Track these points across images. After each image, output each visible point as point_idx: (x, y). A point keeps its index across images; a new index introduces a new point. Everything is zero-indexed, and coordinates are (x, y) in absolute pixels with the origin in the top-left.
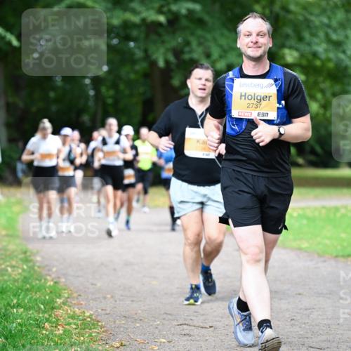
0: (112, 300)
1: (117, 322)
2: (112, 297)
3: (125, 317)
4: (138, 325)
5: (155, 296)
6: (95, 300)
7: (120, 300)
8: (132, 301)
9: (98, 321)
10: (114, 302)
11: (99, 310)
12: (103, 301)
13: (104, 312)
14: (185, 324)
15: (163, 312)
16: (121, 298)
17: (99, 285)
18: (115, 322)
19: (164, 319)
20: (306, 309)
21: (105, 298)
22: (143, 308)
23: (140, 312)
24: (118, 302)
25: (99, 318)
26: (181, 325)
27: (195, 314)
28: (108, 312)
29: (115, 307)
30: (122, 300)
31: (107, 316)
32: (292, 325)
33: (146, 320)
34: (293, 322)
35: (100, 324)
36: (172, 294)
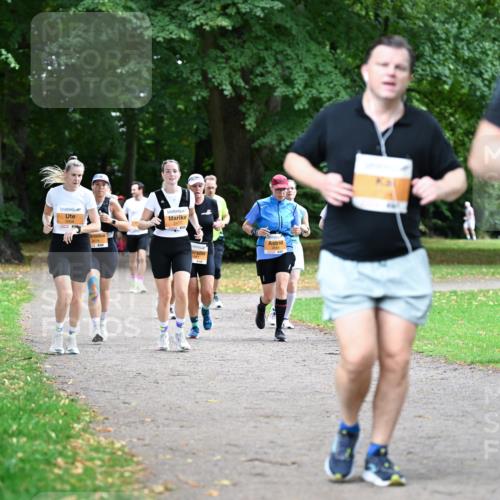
0: (152, 425)
1: (161, 457)
2: (152, 421)
3: (171, 449)
4: (190, 461)
5: (213, 419)
6: (128, 425)
7: (164, 425)
8: (182, 427)
9: (133, 456)
10: (155, 429)
11: (135, 440)
12: (140, 426)
13: (140, 442)
14: (257, 460)
15: (224, 442)
16: (166, 422)
17: (134, 404)
18: (156, 456)
19: (227, 452)
20: (429, 438)
21: (143, 422)
22: (197, 437)
23: (192, 442)
24: (161, 428)
25: (134, 451)
26: (251, 460)
27: (271, 445)
28: (147, 442)
29: (157, 435)
30: (168, 426)
31: (145, 448)
32: (410, 461)
33: (201, 454)
34: (410, 456)
35: (135, 459)
36: (238, 417)
